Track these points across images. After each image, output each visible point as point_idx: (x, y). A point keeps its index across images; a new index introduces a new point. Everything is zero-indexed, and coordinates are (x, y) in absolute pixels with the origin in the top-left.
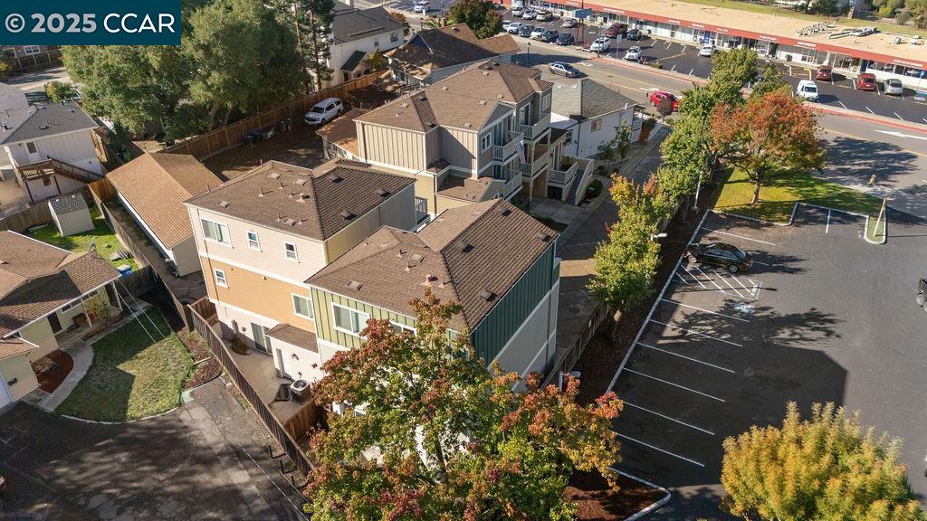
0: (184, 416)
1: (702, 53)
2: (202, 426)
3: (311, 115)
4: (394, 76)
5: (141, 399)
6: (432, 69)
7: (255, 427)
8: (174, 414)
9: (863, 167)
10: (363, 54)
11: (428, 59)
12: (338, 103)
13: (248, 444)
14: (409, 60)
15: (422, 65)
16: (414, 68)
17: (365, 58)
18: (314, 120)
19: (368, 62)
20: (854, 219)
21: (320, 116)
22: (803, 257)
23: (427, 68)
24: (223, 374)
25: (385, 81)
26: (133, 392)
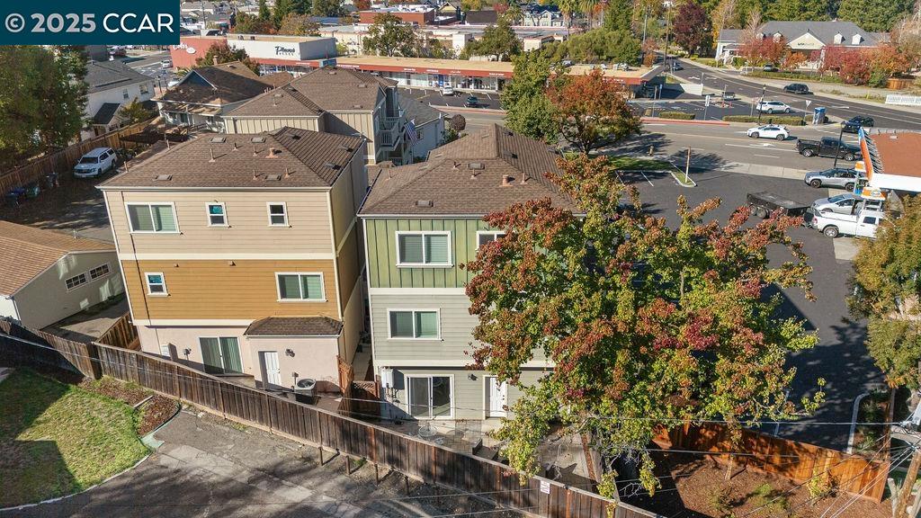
0: (164, 460)
1: (444, 93)
2: (199, 463)
3: (83, 166)
4: (171, 120)
5: (86, 461)
6: (222, 103)
7: (273, 443)
8: (148, 462)
9: (635, 146)
10: (115, 106)
11: (214, 96)
12: (111, 152)
13: (279, 461)
14: (188, 100)
15: (208, 102)
16: (198, 107)
17: (119, 108)
18: (89, 171)
19: (125, 113)
20: (663, 175)
21: (96, 166)
22: (653, 203)
23: (217, 104)
24: (184, 407)
25: (160, 126)
26: (66, 457)
